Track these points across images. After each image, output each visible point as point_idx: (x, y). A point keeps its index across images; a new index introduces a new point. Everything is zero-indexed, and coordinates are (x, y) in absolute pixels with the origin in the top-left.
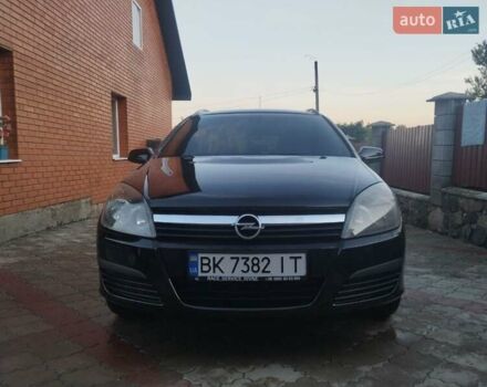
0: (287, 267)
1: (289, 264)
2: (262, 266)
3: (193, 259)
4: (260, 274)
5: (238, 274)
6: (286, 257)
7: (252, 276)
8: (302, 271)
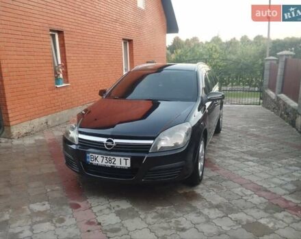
0: (123, 162)
1: (123, 161)
2: (113, 161)
3: (88, 155)
4: (112, 165)
5: (104, 163)
6: (122, 158)
7: (109, 165)
8: (129, 165)
